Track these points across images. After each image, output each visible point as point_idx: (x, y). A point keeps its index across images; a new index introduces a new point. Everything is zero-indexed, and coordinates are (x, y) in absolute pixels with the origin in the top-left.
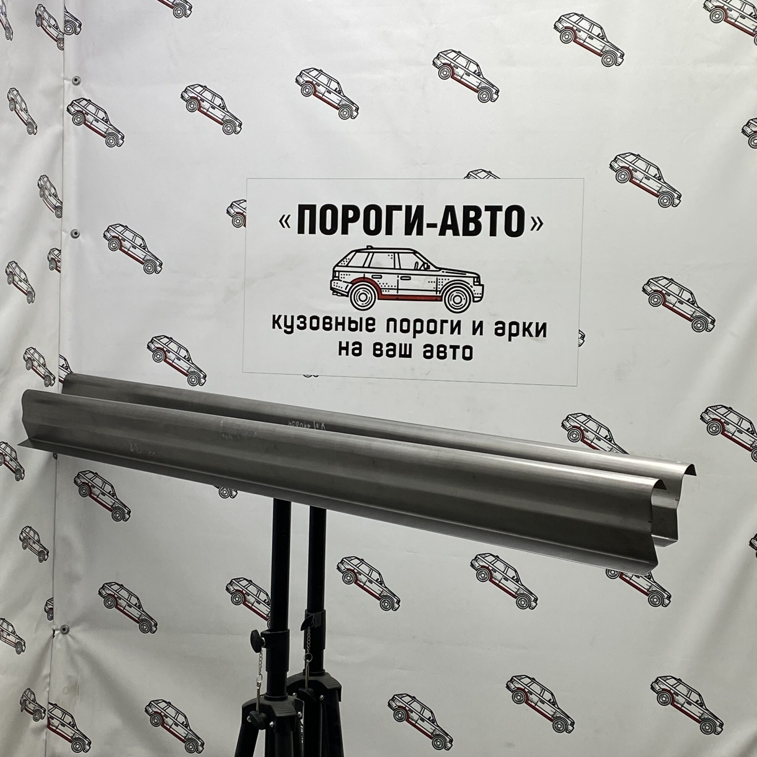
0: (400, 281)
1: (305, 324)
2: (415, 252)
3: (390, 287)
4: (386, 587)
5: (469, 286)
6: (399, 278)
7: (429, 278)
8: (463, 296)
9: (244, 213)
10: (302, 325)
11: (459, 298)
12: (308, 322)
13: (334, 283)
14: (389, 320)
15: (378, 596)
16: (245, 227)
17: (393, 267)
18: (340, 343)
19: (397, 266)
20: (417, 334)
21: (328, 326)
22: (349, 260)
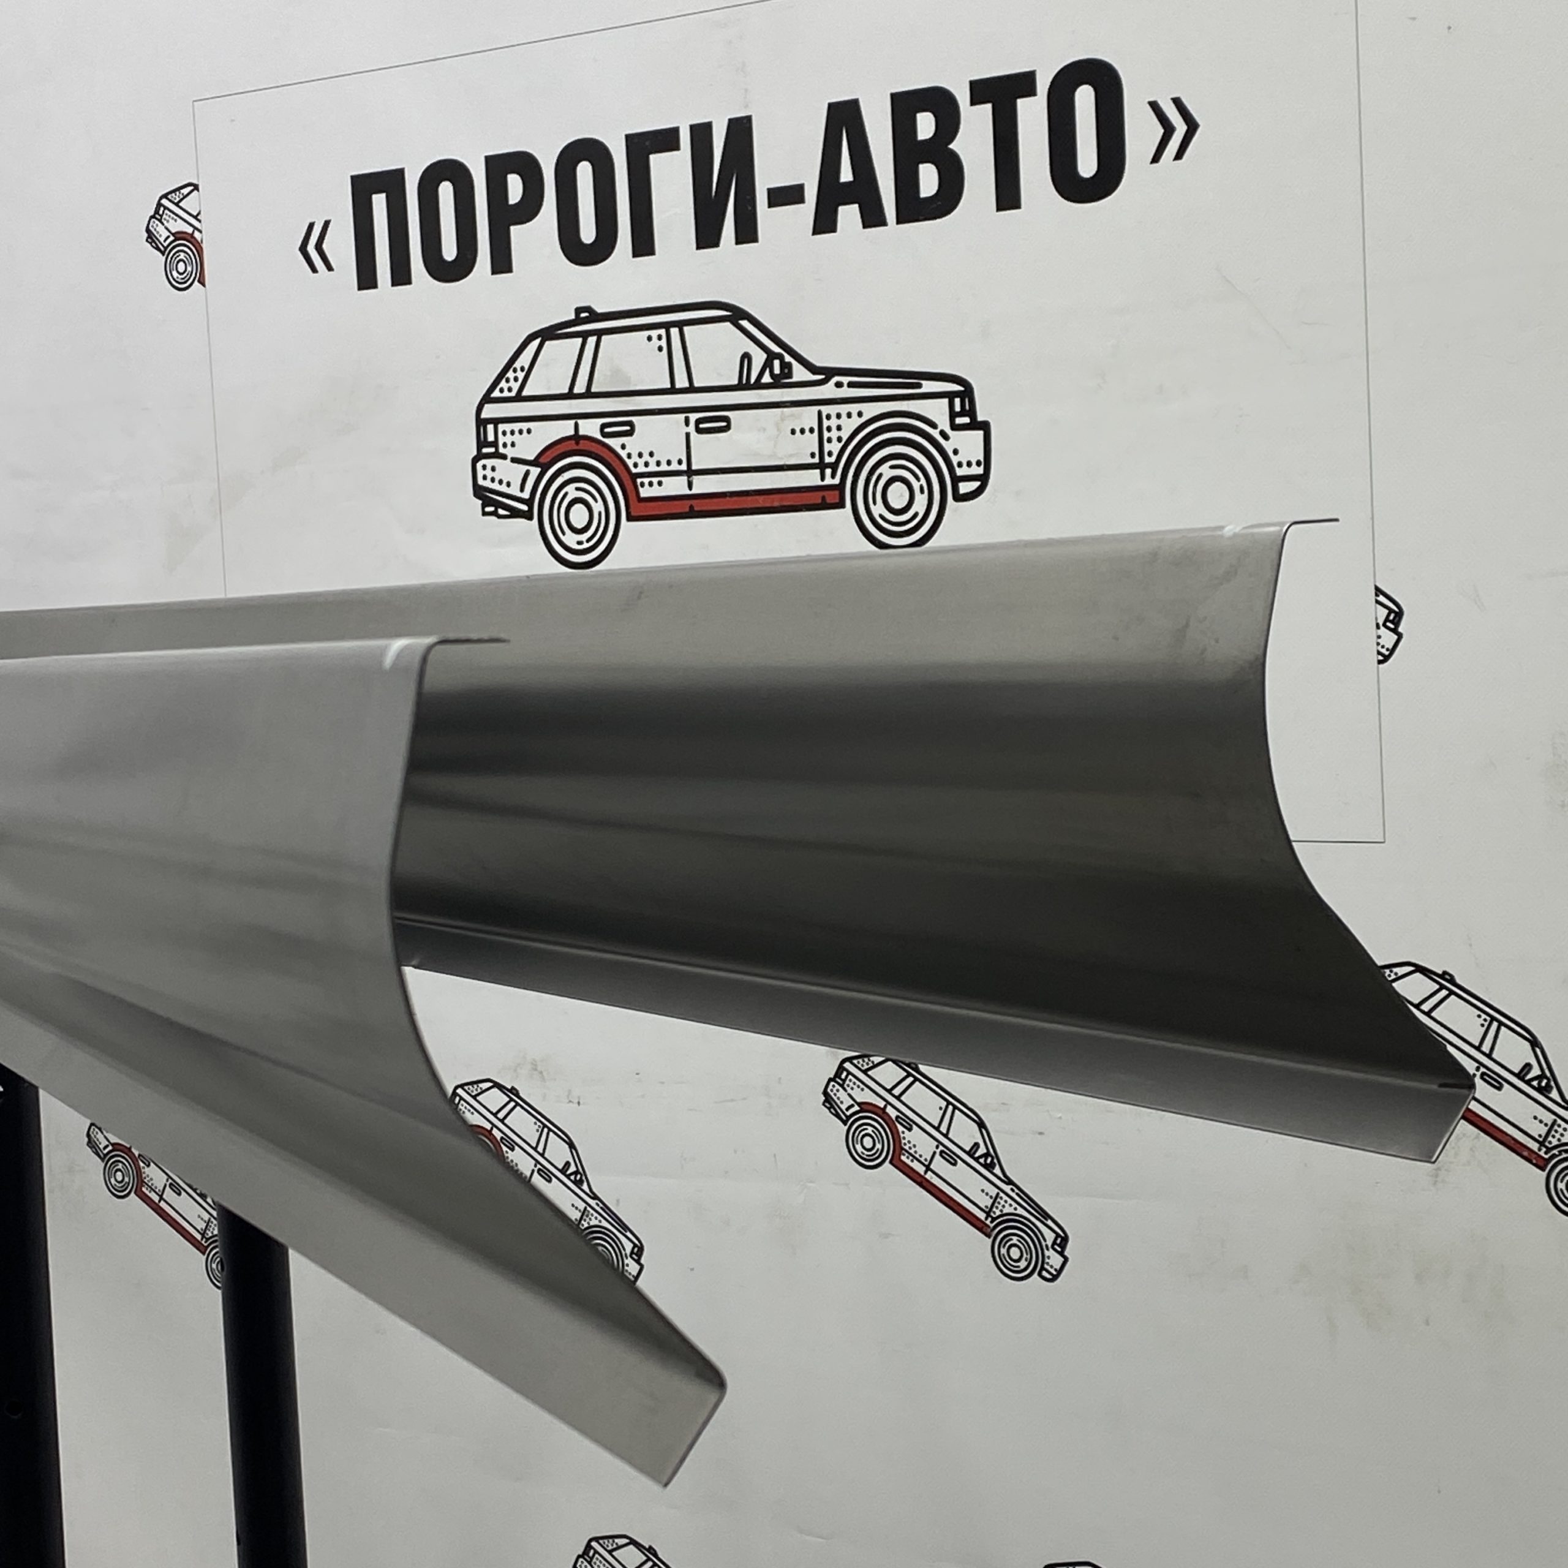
0: (694, 435)
2: (736, 315)
3: (664, 467)
5: (935, 433)
6: (691, 428)
7: (792, 415)
8: (918, 479)
9: (197, 235)
11: (904, 487)
13: (484, 467)
16: (204, 285)
17: (669, 386)
19: (682, 382)
22: (525, 373)
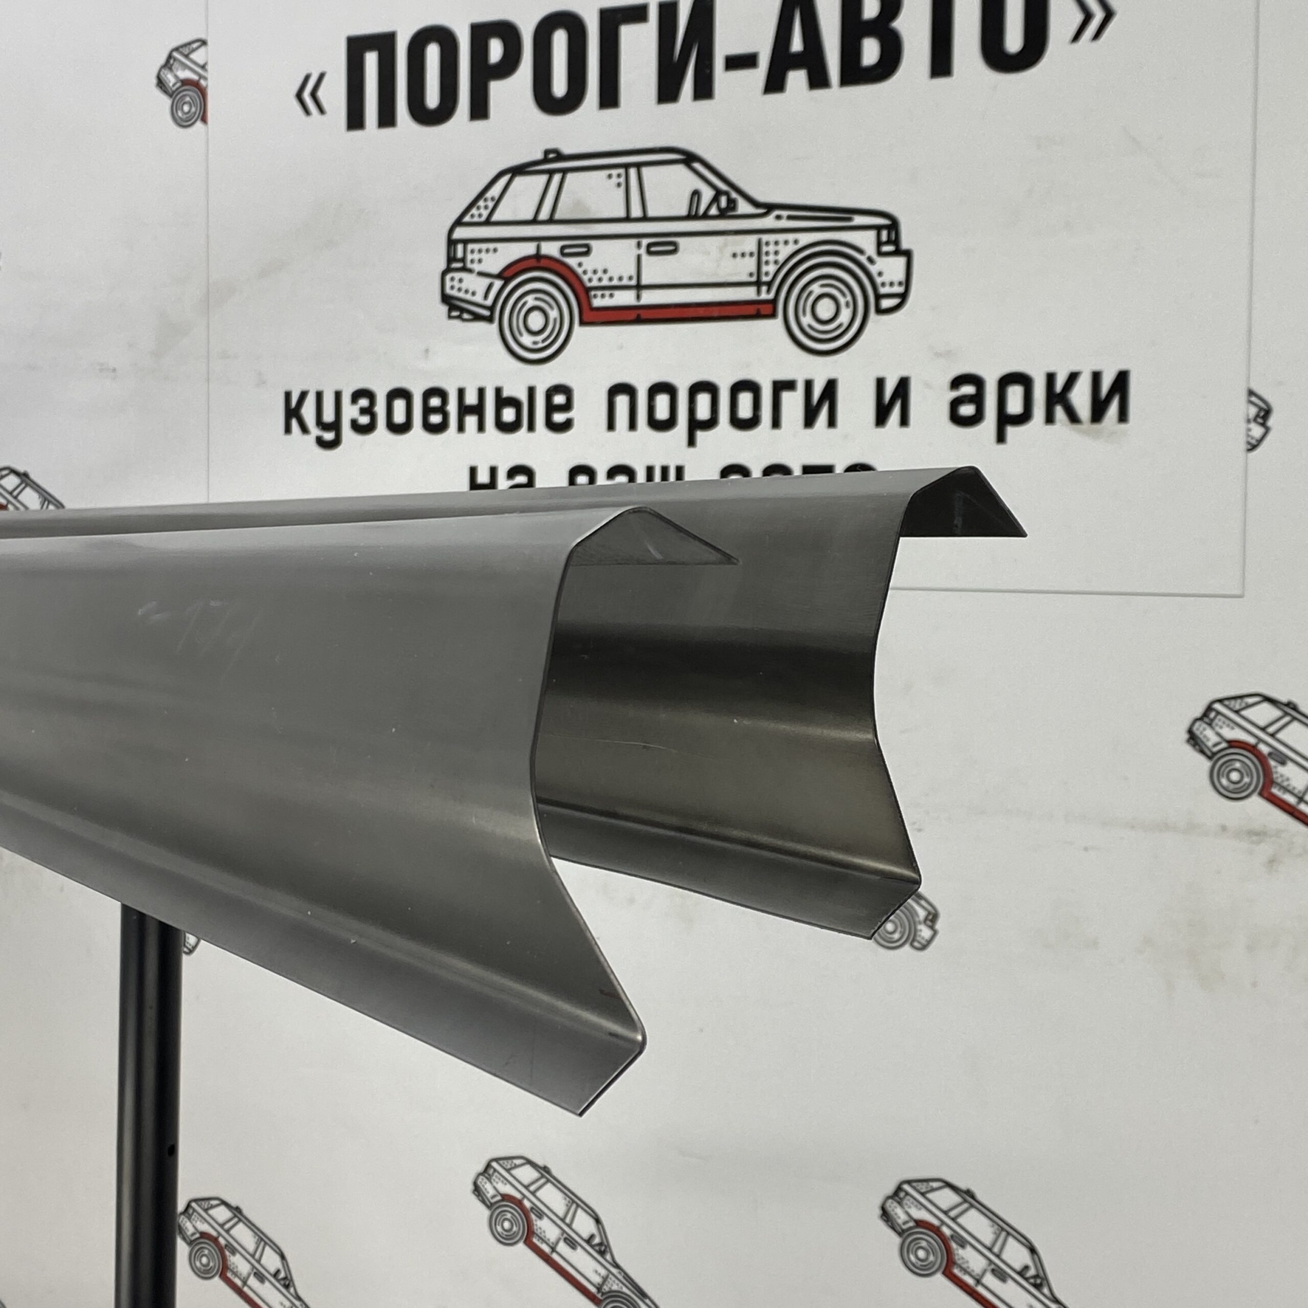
0: (645, 257)
1: (373, 417)
2: (689, 159)
3: (615, 282)
4: (617, 1266)
5: (863, 259)
6: (643, 251)
7: (734, 242)
8: (844, 295)
9: (202, 82)
10: (364, 420)
11: (832, 302)
12: (380, 409)
13: (452, 279)
14: (616, 390)
15: (593, 1290)
16: (206, 124)
17: (624, 215)
18: (473, 471)
19: (636, 212)
20: (700, 435)
21: (435, 419)
22: (495, 201)
